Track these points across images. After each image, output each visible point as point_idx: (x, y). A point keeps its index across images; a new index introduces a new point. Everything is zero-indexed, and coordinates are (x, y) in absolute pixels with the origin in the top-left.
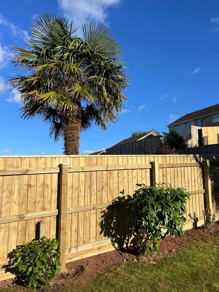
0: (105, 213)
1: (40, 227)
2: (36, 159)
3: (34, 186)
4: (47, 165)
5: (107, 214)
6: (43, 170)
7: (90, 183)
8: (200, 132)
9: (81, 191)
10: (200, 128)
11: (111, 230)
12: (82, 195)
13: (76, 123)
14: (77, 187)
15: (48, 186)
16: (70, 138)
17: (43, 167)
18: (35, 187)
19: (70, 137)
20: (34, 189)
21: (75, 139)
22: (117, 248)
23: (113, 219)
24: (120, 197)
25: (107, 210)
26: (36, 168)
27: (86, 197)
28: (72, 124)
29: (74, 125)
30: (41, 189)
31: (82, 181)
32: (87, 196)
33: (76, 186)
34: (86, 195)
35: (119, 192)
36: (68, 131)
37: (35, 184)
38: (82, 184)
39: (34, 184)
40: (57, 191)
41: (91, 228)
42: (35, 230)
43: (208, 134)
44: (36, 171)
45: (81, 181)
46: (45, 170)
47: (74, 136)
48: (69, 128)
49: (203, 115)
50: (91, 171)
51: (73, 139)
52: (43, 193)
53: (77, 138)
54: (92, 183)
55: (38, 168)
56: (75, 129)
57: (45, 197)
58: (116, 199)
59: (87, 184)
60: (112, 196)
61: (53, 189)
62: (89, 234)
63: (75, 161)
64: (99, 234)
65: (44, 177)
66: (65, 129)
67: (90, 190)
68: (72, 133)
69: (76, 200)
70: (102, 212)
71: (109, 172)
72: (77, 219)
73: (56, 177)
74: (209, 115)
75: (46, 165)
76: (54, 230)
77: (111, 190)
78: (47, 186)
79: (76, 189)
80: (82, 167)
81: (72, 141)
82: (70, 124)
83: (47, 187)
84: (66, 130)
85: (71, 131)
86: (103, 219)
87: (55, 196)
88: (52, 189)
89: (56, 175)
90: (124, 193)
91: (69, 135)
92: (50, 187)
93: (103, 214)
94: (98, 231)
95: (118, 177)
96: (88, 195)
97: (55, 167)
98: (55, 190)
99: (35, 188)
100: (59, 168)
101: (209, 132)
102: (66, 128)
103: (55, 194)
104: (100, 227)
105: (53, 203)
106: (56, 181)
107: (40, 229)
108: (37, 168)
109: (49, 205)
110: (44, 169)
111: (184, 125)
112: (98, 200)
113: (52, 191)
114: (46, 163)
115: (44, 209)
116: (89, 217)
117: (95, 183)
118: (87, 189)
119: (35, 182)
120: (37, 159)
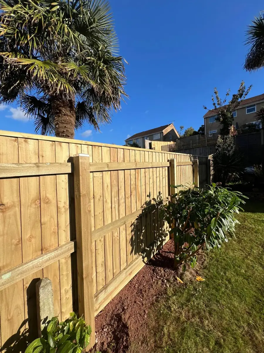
0: (134, 225)
1: (40, 298)
2: (11, 140)
3: (13, 206)
4: (43, 156)
5: (137, 225)
6: (35, 168)
7: (117, 188)
8: (150, 144)
9: (106, 202)
10: (150, 142)
11: (141, 244)
12: (108, 207)
13: (70, 116)
14: (101, 196)
15: (49, 200)
16: (64, 133)
17: (34, 160)
18: (15, 207)
19: (64, 131)
20: (15, 213)
21: (70, 135)
22: (146, 262)
23: (142, 230)
24: (147, 201)
25: (136, 221)
26: (16, 162)
27: (113, 209)
28: (64, 116)
29: (68, 119)
30: (34, 210)
31: (107, 185)
32: (115, 208)
33: (99, 194)
34: (113, 206)
35: (146, 196)
36: (61, 125)
37: (16, 200)
38: (107, 189)
39: (14, 202)
40: (69, 208)
41: (121, 251)
42: (26, 299)
43: (155, 146)
44: (15, 170)
45: (105, 185)
46: (41, 168)
47: (68, 131)
48: (61, 121)
49: (147, 134)
50: (118, 170)
51: (67, 135)
52: (38, 219)
53: (72, 134)
54: (119, 187)
55: (20, 162)
56: (69, 123)
57: (44, 224)
58: (144, 205)
59: (113, 191)
60: (140, 203)
61: (61, 205)
62: (119, 259)
63: (96, 153)
64: (130, 255)
65: (38, 184)
66: (56, 122)
67: (118, 199)
68: (65, 127)
69: (101, 218)
70: (131, 226)
71: (137, 170)
72: (103, 246)
73: (64, 181)
74: (151, 135)
75: (40, 158)
76: (67, 280)
77: (139, 194)
78: (47, 201)
79: (99, 199)
80: (107, 164)
81: (65, 136)
82: (62, 117)
83: (47, 203)
84: (58, 124)
85: (65, 125)
86: (133, 233)
87: (65, 219)
88: (59, 205)
89: (65, 178)
90: (151, 196)
91: (62, 130)
92: (54, 202)
93: (133, 226)
94: (129, 251)
95: (145, 177)
96: (116, 206)
97: (62, 162)
98: (64, 207)
99: (17, 209)
100: (70, 164)
101: (155, 145)
102: (57, 120)
103: (66, 215)
104: (131, 244)
105: (63, 231)
106: (66, 189)
107: (40, 301)
108: (18, 163)
109: (54, 239)
110: (37, 165)
111: (142, 138)
112: (127, 211)
113: (59, 210)
114: (40, 153)
115: (43, 250)
116: (118, 236)
117: (123, 188)
118: (114, 198)
119: (15, 195)
120: (15, 141)
